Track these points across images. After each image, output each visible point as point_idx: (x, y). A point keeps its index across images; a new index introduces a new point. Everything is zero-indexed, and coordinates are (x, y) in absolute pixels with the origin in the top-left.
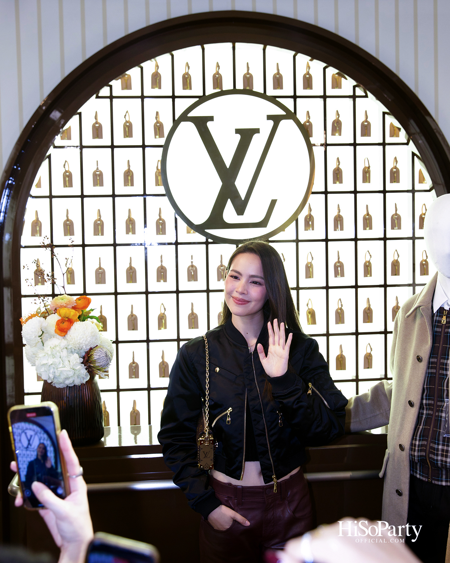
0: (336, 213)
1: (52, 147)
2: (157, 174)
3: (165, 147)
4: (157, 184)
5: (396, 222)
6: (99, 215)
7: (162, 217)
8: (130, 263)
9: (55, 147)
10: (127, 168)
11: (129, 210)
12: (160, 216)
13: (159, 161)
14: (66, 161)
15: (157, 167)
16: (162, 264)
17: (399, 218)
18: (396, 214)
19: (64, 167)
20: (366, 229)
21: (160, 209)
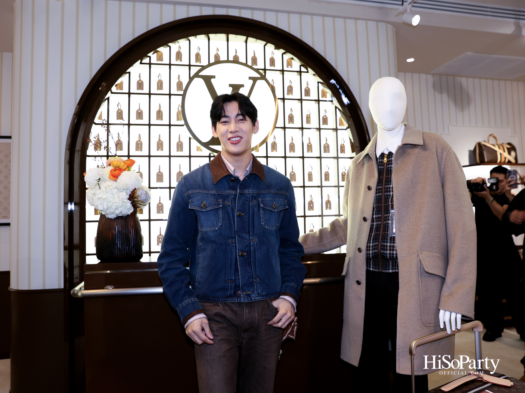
0: (290, 142)
1: (110, 92)
2: (178, 113)
3: (184, 96)
4: (178, 119)
5: (327, 148)
6: (139, 137)
7: (181, 140)
8: (159, 169)
9: (112, 93)
10: (158, 109)
11: (159, 135)
12: (179, 139)
13: (179, 105)
14: (119, 103)
15: (178, 108)
16: (180, 170)
17: (328, 146)
18: (327, 144)
19: (118, 106)
20: (309, 152)
21: (179, 135)
